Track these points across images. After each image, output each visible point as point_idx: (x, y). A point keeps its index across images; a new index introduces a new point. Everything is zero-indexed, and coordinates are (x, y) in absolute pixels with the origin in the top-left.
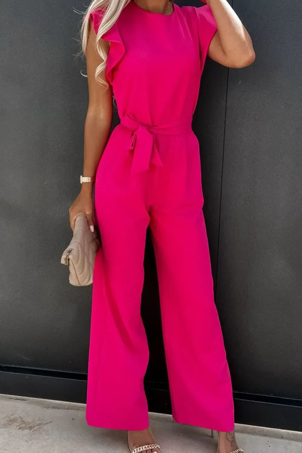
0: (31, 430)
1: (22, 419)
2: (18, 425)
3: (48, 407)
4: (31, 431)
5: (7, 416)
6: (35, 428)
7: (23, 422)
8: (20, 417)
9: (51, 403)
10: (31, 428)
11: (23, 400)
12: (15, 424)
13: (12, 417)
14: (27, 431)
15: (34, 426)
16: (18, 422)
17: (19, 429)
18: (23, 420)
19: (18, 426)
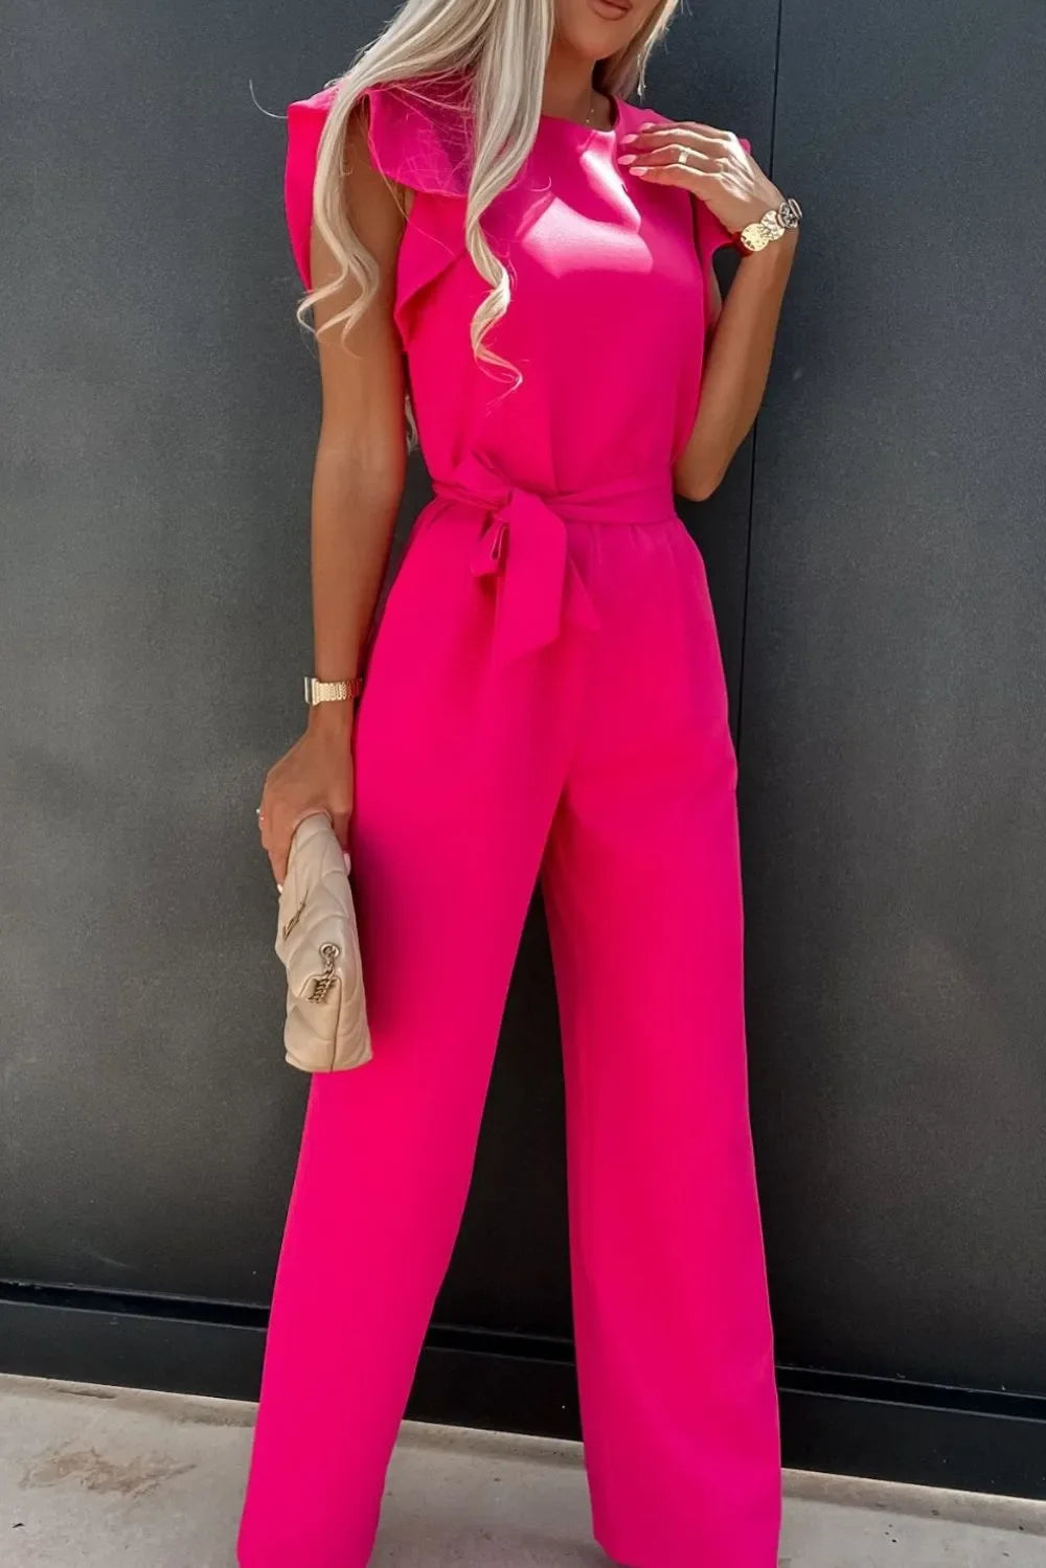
0: (128, 1491)
1: (98, 1456)
2: (86, 1475)
3: (185, 1416)
4: (129, 1495)
5: (49, 1449)
6: (142, 1487)
7: (105, 1468)
8: (93, 1451)
9: (191, 1404)
10: (127, 1486)
11: (102, 1396)
12: (75, 1473)
13: (67, 1451)
14: (114, 1496)
15: (140, 1480)
16: (88, 1466)
17: (92, 1488)
18: (101, 1459)
19: (87, 1479)
